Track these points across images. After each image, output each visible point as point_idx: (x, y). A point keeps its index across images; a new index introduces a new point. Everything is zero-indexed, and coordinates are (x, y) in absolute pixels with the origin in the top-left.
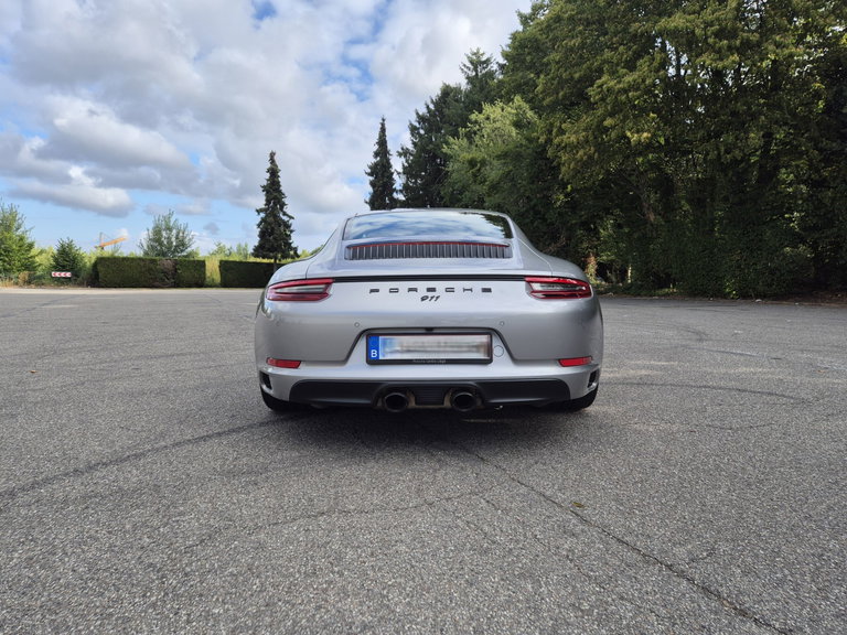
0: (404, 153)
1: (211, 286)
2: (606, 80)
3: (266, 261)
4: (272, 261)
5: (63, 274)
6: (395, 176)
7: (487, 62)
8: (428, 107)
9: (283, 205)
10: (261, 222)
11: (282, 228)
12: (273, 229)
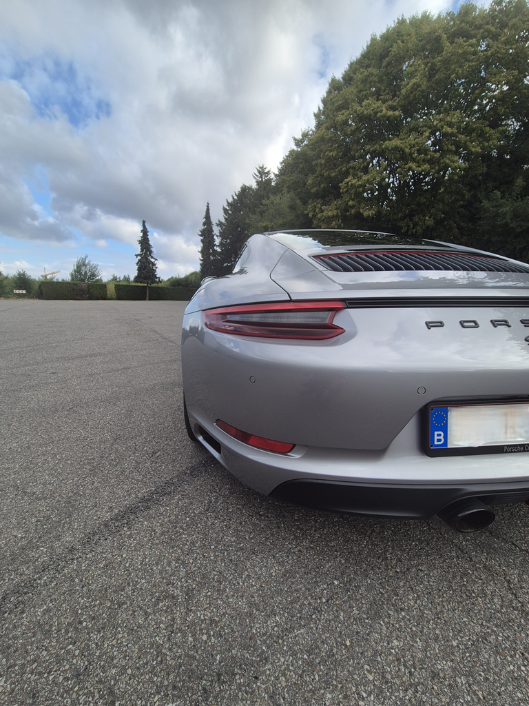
0: (220, 224)
1: (110, 299)
2: (350, 180)
3: (142, 285)
4: (146, 285)
5: (21, 292)
6: (215, 237)
7: (268, 173)
8: (233, 198)
9: (151, 252)
10: (138, 262)
11: (151, 265)
12: (145, 266)
